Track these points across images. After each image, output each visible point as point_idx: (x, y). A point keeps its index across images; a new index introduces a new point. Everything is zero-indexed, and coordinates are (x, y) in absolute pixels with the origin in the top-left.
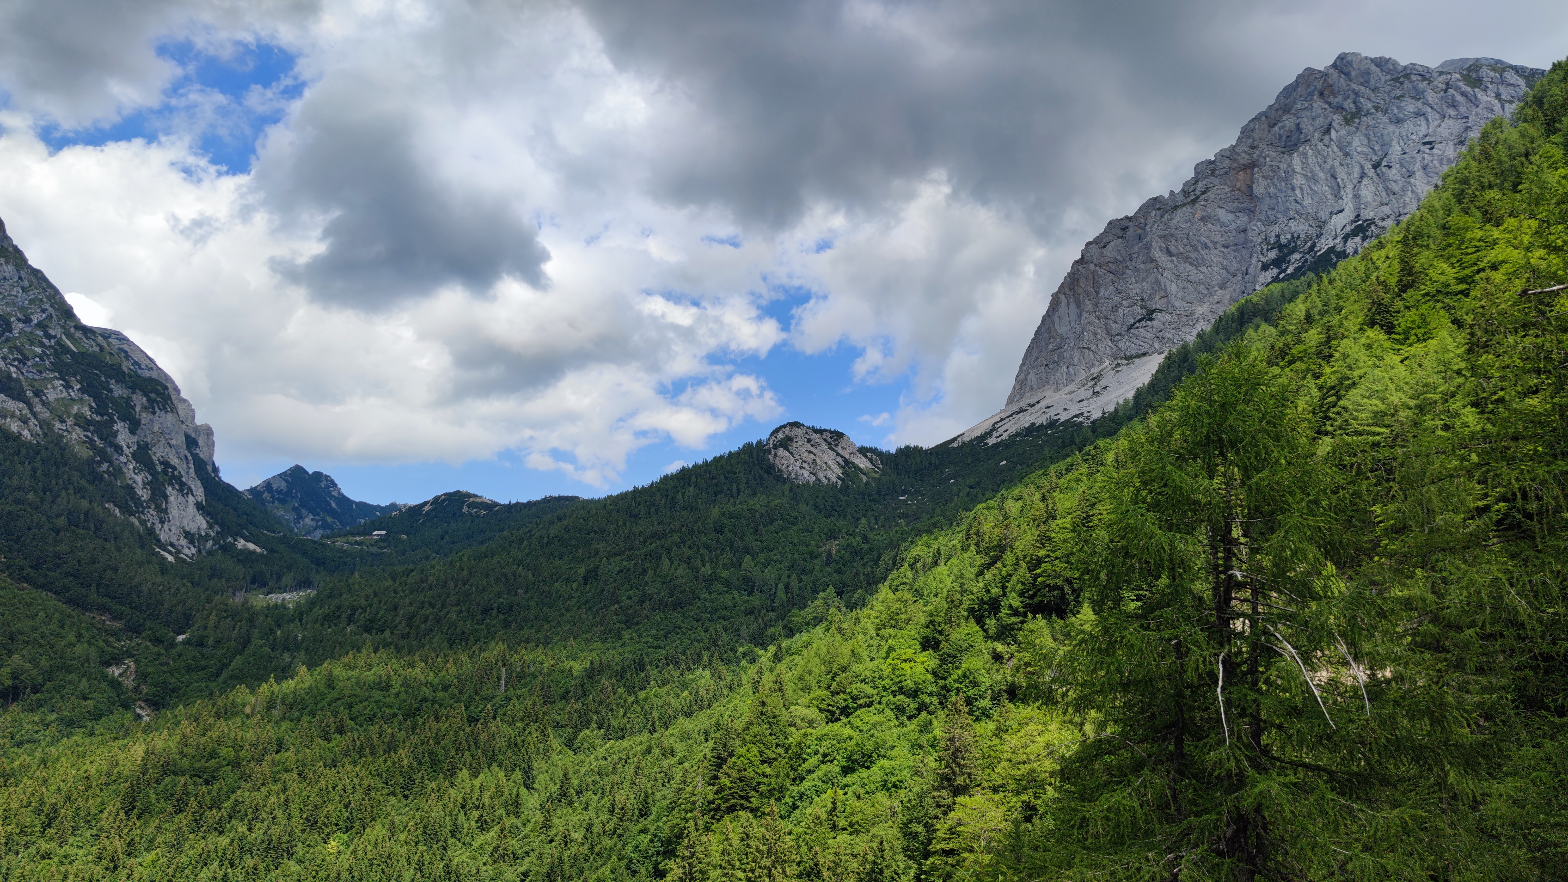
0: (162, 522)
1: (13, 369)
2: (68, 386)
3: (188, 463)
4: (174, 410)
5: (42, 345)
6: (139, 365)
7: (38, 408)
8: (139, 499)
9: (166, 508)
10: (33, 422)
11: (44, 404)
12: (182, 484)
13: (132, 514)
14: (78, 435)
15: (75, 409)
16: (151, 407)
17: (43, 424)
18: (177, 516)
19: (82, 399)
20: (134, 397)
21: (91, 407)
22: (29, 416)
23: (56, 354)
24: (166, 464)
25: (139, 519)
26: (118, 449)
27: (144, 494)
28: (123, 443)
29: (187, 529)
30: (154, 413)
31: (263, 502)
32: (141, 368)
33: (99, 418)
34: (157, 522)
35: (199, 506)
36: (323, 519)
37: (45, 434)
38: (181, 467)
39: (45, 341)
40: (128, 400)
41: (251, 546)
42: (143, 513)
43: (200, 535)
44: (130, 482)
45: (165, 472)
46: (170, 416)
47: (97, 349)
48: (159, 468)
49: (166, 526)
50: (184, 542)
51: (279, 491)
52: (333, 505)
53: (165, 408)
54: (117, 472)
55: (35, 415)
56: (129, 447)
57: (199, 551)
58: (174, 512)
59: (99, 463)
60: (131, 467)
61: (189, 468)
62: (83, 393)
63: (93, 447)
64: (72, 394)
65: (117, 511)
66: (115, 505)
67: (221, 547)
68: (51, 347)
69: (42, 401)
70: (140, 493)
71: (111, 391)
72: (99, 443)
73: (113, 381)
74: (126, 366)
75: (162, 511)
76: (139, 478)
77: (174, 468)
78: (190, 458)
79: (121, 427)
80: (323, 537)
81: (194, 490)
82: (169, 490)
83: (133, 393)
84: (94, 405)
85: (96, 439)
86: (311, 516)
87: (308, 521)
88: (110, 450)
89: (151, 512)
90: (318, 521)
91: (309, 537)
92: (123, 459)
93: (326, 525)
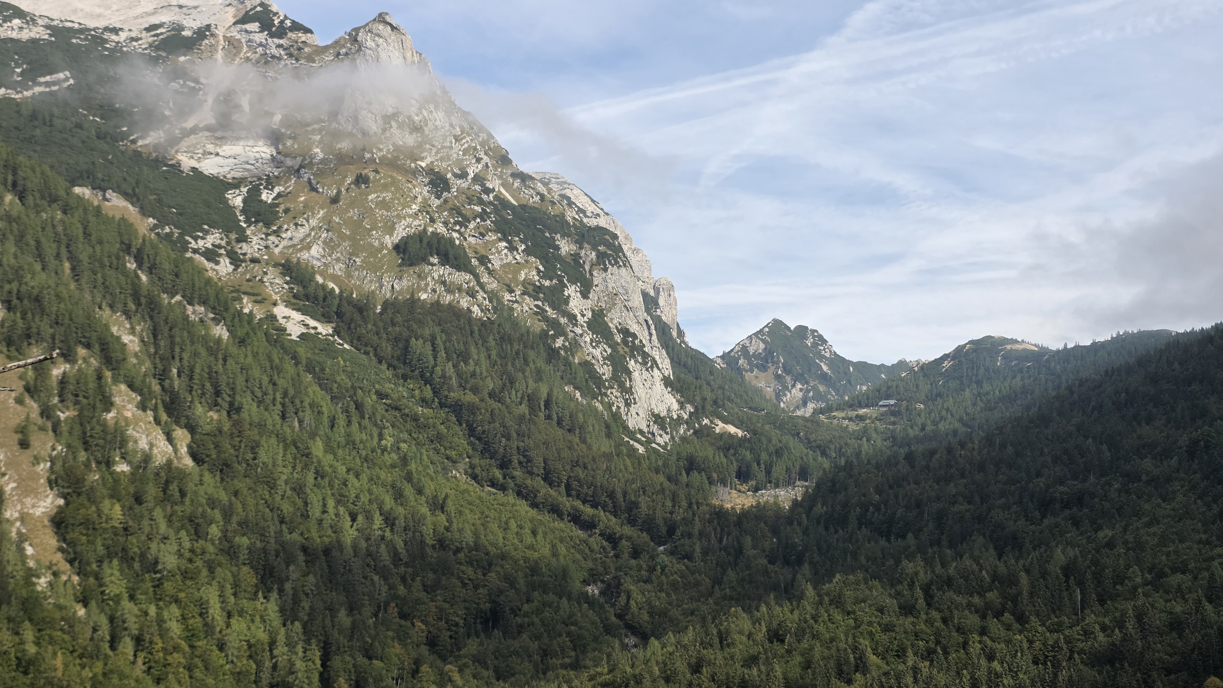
0: (628, 405)
1: (455, 235)
2: (512, 248)
3: (649, 328)
4: (627, 264)
5: (481, 202)
6: (584, 212)
7: (485, 279)
8: (600, 378)
9: (631, 387)
10: (481, 295)
11: (491, 272)
12: (645, 355)
13: (594, 397)
14: (528, 305)
15: (522, 276)
16: (602, 260)
17: (493, 296)
18: (643, 395)
19: (527, 261)
20: (583, 253)
21: (539, 271)
22: (477, 288)
23: (496, 211)
24: (626, 332)
25: (602, 402)
26: (572, 318)
27: (605, 371)
28: (576, 312)
29: (656, 412)
30: (605, 270)
31: (739, 371)
32: (586, 216)
33: (547, 283)
34: (622, 405)
35: (667, 382)
36: (814, 388)
37: (495, 309)
38: (642, 335)
39: (485, 197)
40: (576, 257)
41: (731, 430)
42: (606, 395)
43: (671, 418)
44: (589, 358)
45: (625, 342)
46: (623, 270)
47: (537, 199)
48: (618, 338)
49: (633, 409)
50: (655, 428)
51: (756, 356)
52: (825, 368)
53: (617, 262)
54: (575, 346)
55: (482, 286)
56: (583, 316)
57: (673, 438)
58: (640, 391)
59: (555, 337)
60: (588, 339)
61: (651, 335)
62: (528, 255)
63: (546, 319)
64: (518, 257)
65: (578, 394)
66: (576, 388)
67: (696, 432)
68: (490, 203)
69: (487, 268)
70: (600, 371)
71: (557, 248)
72: (551, 313)
73: (558, 236)
74: (570, 215)
75: (627, 391)
76: (597, 352)
77: (634, 336)
78: (651, 322)
79: (572, 291)
80: (816, 412)
81: (659, 362)
82: (632, 364)
83: (581, 248)
84: (541, 268)
85: (547, 309)
86: (799, 386)
87: (796, 393)
88: (563, 321)
89: (614, 393)
90: (808, 391)
91: (799, 413)
92: (579, 331)
93: (818, 397)
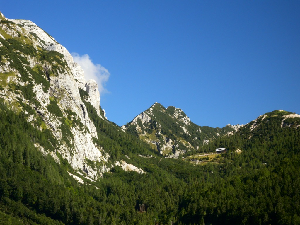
0: (72, 154)
3: (83, 109)
4: (70, 72)
6: (43, 42)
8: (55, 139)
9: (73, 144)
12: (81, 125)
13: (52, 150)
14: (12, 97)
15: (8, 80)
16: (55, 70)
18: (81, 149)
19: (11, 72)
20: (44, 65)
21: (18, 77)
24: (70, 112)
25: (57, 154)
26: (38, 104)
27: (58, 135)
28: (40, 100)
29: (88, 159)
30: (57, 75)
31: (136, 133)
32: (45, 45)
33: (23, 84)
34: (68, 154)
35: (94, 140)
38: (79, 114)
40: (39, 68)
41: (132, 168)
42: (58, 149)
43: (97, 162)
44: (48, 128)
45: (69, 118)
46: (67, 76)
47: (16, 35)
48: (66, 115)
49: (75, 157)
50: (88, 168)
51: (146, 124)
53: (64, 71)
54: (40, 120)
56: (44, 103)
57: (98, 173)
58: (78, 146)
59: (27, 116)
60: (48, 117)
61: (84, 113)
62: (12, 68)
63: (23, 105)
64: (6, 69)
65: (42, 149)
66: (42, 145)
67: (112, 170)
70: (55, 135)
71: (29, 63)
72: (26, 102)
73: (29, 56)
74: (36, 44)
75: (71, 146)
76: (54, 124)
77: (75, 114)
78: (84, 106)
79: (38, 89)
80: (180, 156)
81: (89, 129)
82: (74, 131)
83: (43, 63)
84: (20, 75)
85: (24, 99)
86: (171, 141)
87: (169, 145)
88: (33, 106)
89: (64, 148)
90: (175, 144)
91: (171, 157)
92: (42, 112)
93: (182, 147)
